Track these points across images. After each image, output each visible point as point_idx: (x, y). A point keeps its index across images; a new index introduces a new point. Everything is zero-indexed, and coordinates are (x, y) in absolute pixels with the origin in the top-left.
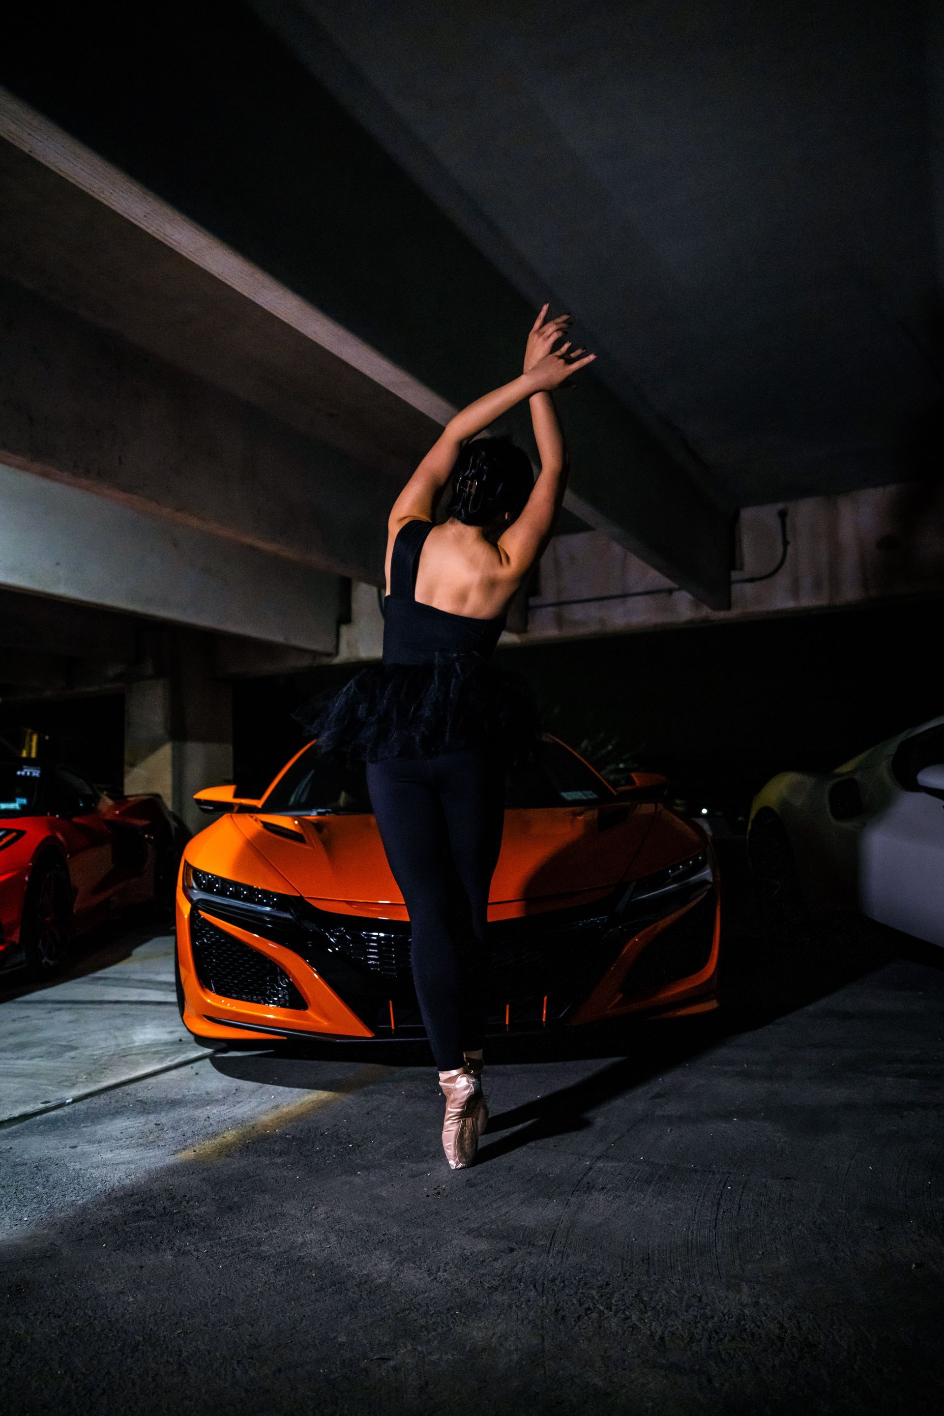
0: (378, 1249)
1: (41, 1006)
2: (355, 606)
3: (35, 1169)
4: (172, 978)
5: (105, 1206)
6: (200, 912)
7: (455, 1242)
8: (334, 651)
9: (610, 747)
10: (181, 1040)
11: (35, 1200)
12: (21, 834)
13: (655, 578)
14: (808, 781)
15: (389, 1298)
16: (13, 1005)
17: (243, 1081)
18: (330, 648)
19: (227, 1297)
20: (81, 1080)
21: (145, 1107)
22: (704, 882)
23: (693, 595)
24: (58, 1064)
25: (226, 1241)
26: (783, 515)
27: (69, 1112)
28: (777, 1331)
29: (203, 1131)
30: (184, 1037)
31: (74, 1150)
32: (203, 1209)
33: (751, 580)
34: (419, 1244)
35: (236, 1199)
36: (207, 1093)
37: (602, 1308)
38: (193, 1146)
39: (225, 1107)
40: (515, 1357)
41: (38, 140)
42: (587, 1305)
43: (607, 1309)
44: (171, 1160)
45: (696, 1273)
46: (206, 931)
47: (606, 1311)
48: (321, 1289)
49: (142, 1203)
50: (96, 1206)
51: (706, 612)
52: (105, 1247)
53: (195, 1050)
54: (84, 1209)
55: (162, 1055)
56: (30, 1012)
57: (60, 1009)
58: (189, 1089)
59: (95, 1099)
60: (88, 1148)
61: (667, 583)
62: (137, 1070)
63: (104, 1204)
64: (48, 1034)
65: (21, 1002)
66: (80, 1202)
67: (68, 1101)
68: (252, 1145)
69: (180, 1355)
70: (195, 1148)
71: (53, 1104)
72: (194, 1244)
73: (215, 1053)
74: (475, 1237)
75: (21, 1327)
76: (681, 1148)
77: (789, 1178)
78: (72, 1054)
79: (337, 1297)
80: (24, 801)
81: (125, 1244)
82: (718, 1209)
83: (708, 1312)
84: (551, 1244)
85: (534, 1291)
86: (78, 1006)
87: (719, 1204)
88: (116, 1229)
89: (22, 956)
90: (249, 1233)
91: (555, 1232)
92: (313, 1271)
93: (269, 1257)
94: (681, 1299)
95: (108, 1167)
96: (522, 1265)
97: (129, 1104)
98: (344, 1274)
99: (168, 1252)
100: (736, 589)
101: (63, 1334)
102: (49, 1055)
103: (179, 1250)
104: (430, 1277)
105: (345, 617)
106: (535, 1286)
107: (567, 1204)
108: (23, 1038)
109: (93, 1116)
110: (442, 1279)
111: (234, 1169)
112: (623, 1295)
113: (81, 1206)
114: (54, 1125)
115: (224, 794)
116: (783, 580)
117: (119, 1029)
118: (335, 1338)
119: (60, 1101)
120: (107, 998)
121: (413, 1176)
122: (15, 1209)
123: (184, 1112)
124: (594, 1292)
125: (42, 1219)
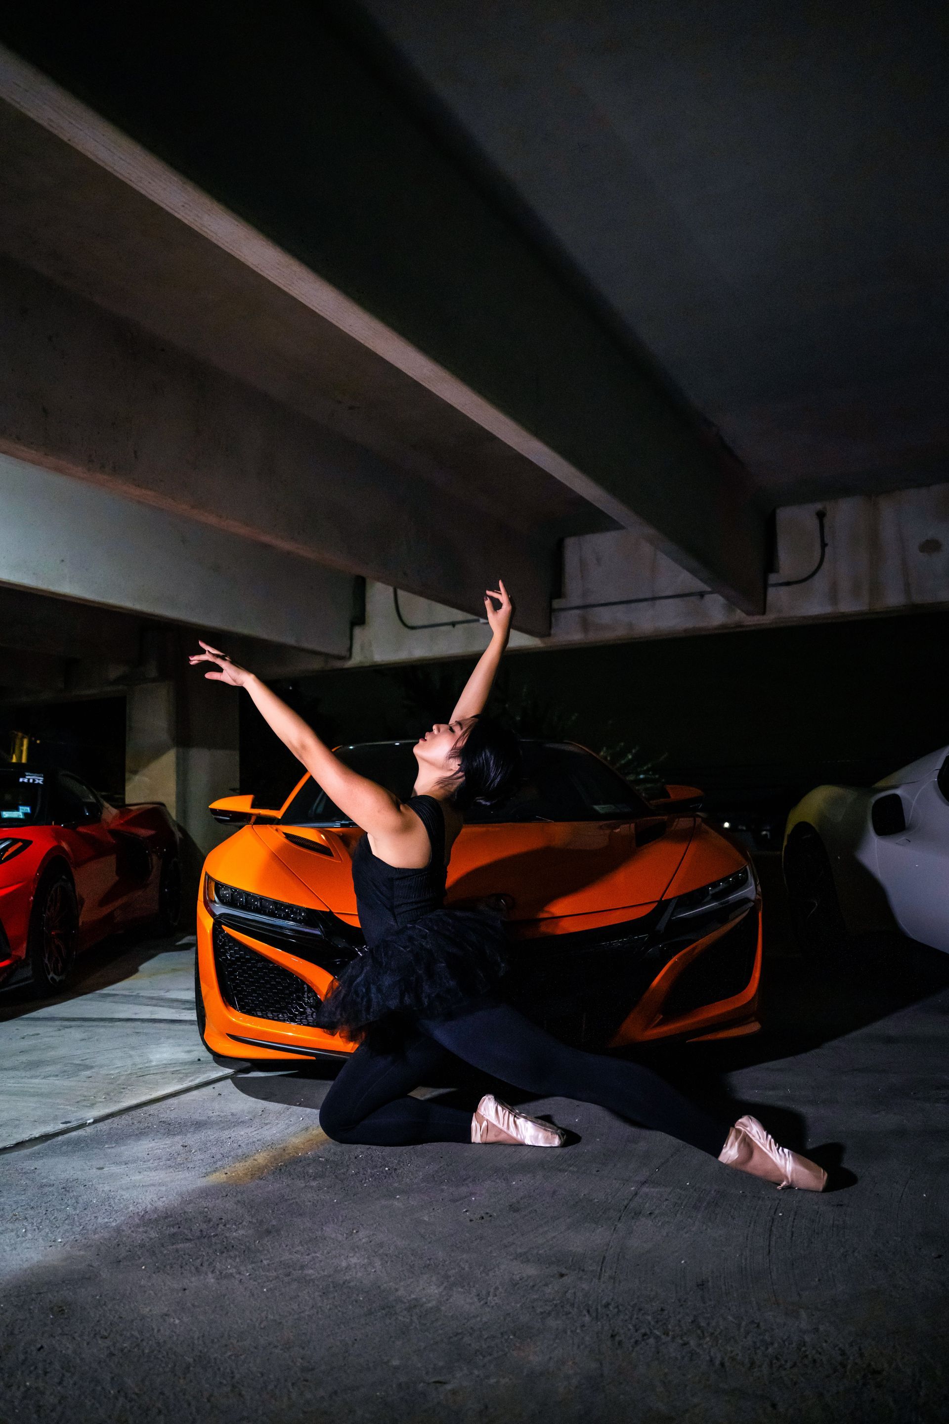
0: (425, 1274)
1: (49, 1023)
2: (369, 607)
3: (63, 1190)
4: (191, 995)
5: (139, 1228)
6: (223, 926)
7: (503, 1267)
8: (348, 654)
9: (630, 757)
10: (199, 1060)
11: (66, 1222)
12: (27, 844)
13: (686, 580)
14: (850, 795)
15: (440, 1323)
16: (22, 1022)
17: (268, 1102)
18: (344, 653)
19: (275, 1320)
20: (100, 1100)
21: (170, 1128)
22: (746, 900)
23: (727, 597)
24: (73, 1084)
25: (268, 1265)
26: (821, 515)
27: (91, 1133)
28: (840, 1358)
29: (232, 1153)
30: (203, 1057)
31: (99, 1172)
32: (241, 1232)
33: (788, 584)
34: (467, 1269)
35: (274, 1222)
36: (232, 1114)
37: (658, 1333)
38: (224, 1168)
39: (252, 1129)
40: (574, 1381)
41: (78, 128)
42: (643, 1331)
43: (664, 1334)
44: (202, 1183)
45: (753, 1299)
46: (229, 946)
47: (663, 1337)
48: (370, 1313)
49: (178, 1226)
50: (130, 1228)
51: (739, 616)
52: (144, 1270)
53: (216, 1070)
54: (118, 1230)
55: (181, 1076)
56: (40, 1030)
57: (71, 1027)
58: (213, 1110)
59: (116, 1119)
60: (115, 1169)
61: (700, 586)
62: (157, 1091)
63: (138, 1226)
64: (62, 1052)
65: (28, 1019)
66: (114, 1224)
67: (88, 1122)
68: (285, 1167)
69: (233, 1378)
70: (225, 1171)
71: (74, 1124)
72: (235, 1267)
73: (236, 1073)
74: (522, 1262)
75: (68, 1348)
76: (727, 1174)
77: (841, 1205)
78: (88, 1073)
79: (388, 1321)
80: (28, 809)
81: (165, 1266)
82: (770, 1236)
83: (767, 1338)
84: (601, 1270)
85: (587, 1316)
86: (86, 1024)
87: (771, 1230)
88: (154, 1252)
89: (28, 972)
90: (290, 1256)
91: (604, 1258)
92: (360, 1295)
93: (313, 1280)
94: (739, 1325)
95: (139, 1189)
96: (573, 1291)
97: (152, 1125)
98: (392, 1298)
99: (210, 1275)
100: (772, 592)
101: (112, 1354)
102: (64, 1074)
103: (221, 1273)
104: (480, 1302)
105: (359, 619)
106: (588, 1312)
107: (614, 1230)
108: (34, 1057)
109: (116, 1137)
110: (492, 1304)
111: (268, 1192)
112: (680, 1321)
113: (115, 1228)
114: (78, 1145)
115: (241, 804)
116: (820, 583)
117: (133, 1048)
118: (388, 1361)
119: (80, 1121)
120: (117, 1016)
121: (454, 1201)
122: (47, 1230)
123: (211, 1134)
124: (649, 1318)
125: (76, 1241)
